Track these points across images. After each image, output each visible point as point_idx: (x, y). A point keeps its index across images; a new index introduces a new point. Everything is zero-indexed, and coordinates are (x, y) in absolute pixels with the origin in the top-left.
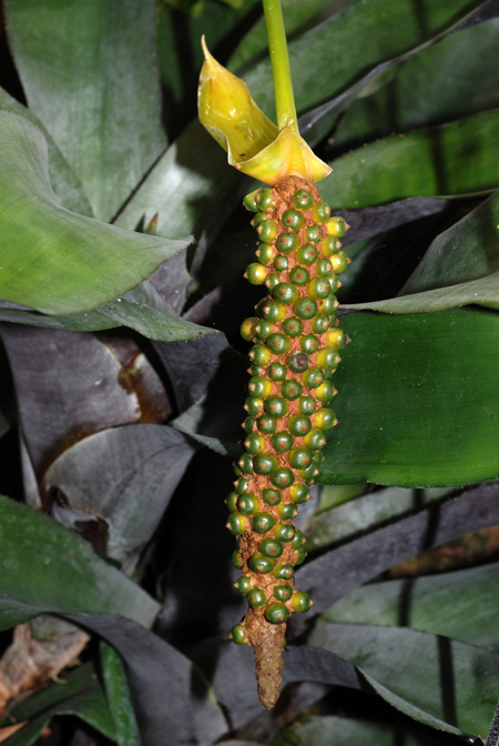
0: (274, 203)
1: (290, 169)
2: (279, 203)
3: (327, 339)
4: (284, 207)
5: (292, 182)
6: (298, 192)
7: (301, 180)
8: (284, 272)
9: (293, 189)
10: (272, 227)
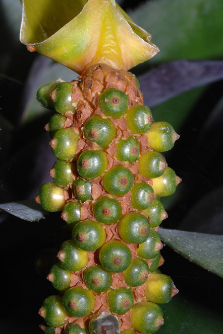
0: (74, 105)
1: (99, 54)
2: (81, 105)
3: (147, 290)
4: (87, 112)
5: (100, 75)
6: (107, 91)
7: (113, 72)
8: (87, 202)
9: (101, 87)
10: (70, 139)
